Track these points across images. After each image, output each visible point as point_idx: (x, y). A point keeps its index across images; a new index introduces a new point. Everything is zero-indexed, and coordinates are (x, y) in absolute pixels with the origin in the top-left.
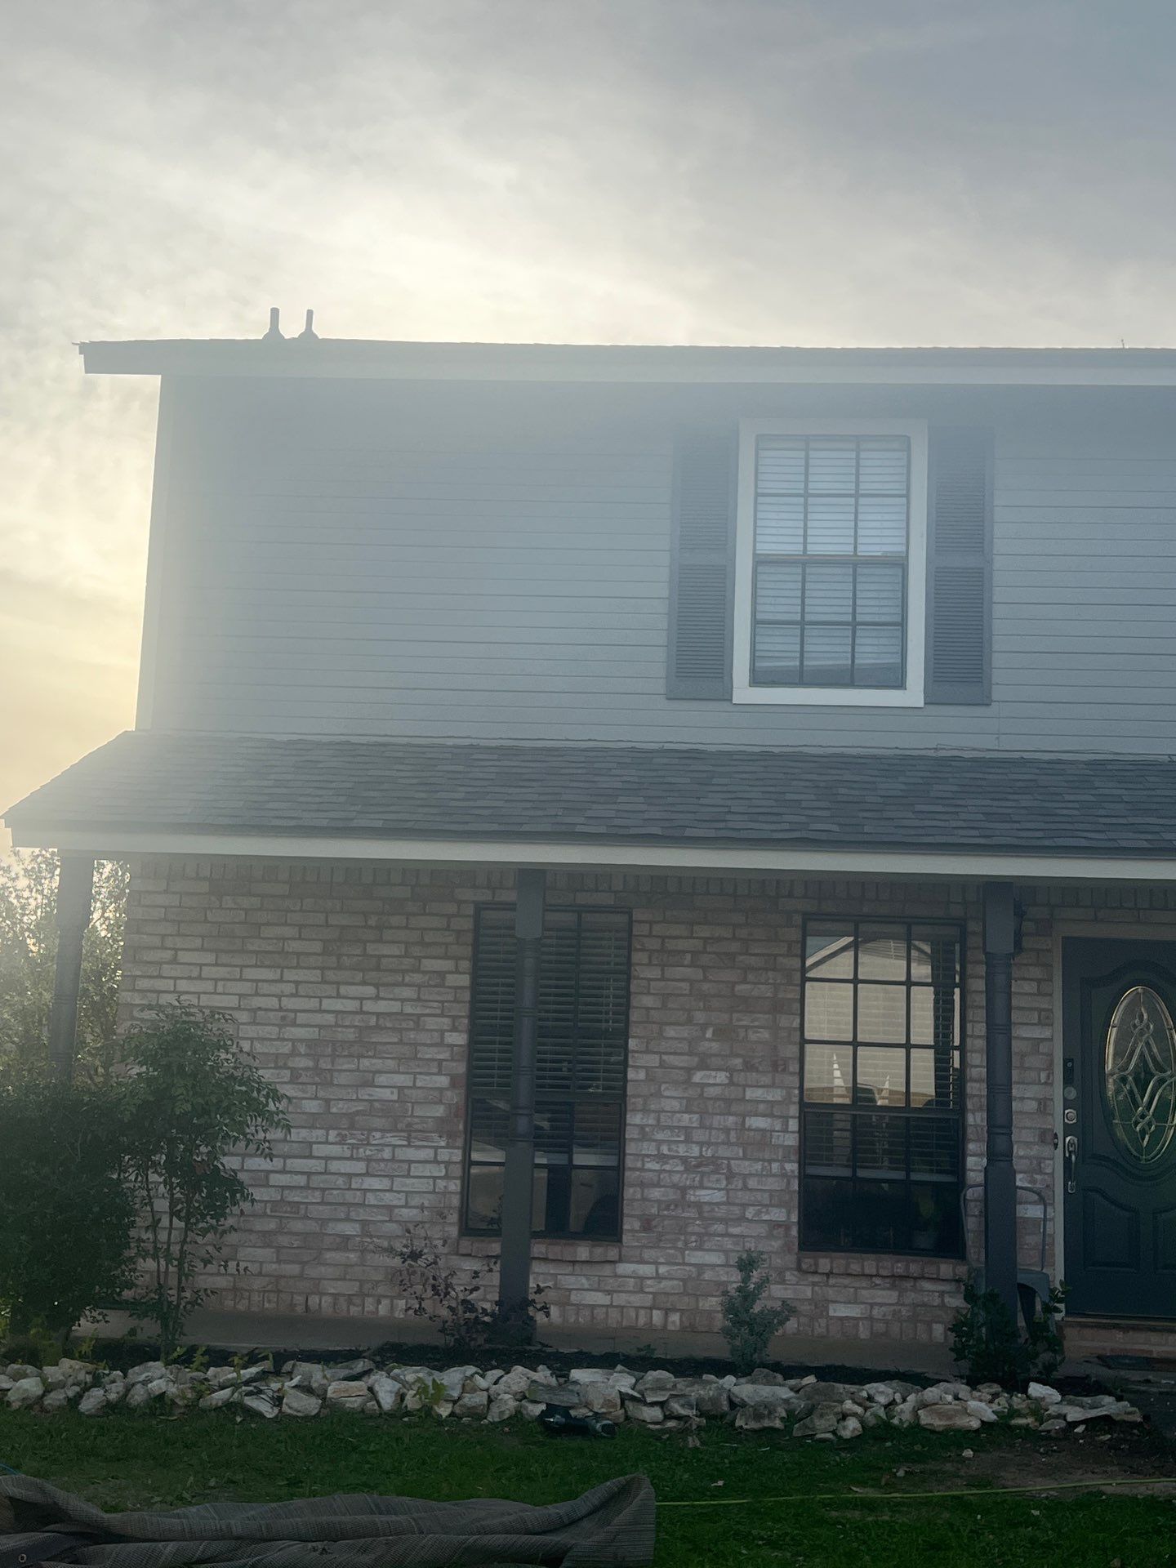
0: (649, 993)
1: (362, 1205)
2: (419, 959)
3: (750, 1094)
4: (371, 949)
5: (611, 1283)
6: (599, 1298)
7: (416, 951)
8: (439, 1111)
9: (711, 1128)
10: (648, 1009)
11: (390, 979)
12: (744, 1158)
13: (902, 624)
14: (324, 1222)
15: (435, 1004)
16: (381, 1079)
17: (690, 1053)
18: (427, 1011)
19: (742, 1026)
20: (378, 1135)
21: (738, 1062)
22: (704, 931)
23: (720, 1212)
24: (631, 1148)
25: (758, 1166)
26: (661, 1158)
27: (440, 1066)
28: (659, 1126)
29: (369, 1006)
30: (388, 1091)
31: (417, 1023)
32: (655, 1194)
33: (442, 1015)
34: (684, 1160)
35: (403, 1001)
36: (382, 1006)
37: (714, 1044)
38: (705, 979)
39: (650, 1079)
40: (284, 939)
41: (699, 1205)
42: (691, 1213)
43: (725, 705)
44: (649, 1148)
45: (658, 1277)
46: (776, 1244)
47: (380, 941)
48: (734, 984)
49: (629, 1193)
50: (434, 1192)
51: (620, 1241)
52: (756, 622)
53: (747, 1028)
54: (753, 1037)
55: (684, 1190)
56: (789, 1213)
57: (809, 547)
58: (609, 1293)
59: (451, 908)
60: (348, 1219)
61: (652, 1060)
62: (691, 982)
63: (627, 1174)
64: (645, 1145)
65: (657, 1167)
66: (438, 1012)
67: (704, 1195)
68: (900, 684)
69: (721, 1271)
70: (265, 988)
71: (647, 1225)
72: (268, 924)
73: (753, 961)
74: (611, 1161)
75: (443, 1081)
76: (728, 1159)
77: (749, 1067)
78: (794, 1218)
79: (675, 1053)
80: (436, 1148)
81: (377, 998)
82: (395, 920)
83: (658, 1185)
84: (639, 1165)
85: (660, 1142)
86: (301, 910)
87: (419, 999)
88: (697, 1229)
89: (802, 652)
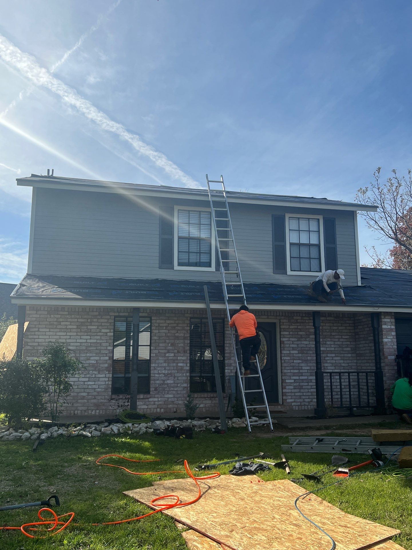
0: (156, 336)
1: (88, 388)
2: (101, 329)
3: (179, 358)
4: (89, 327)
5: (148, 403)
6: (146, 407)
7: (100, 327)
8: (106, 365)
9: (170, 366)
10: (156, 340)
11: (94, 334)
12: (178, 373)
13: (210, 253)
14: (78, 393)
15: (105, 340)
16: (92, 358)
17: (165, 350)
18: (103, 342)
19: (177, 343)
20: (91, 371)
21: (176, 351)
22: (168, 322)
23: (172, 385)
24: (152, 372)
25: (181, 374)
26: (159, 374)
27: (106, 355)
28: (158, 367)
29: (88, 341)
30: (94, 361)
31: (101, 345)
32: (158, 382)
33: (107, 343)
34: (164, 374)
35: (97, 339)
36: (92, 341)
37: (171, 347)
38: (169, 333)
39: (156, 356)
40: (67, 325)
41: (168, 384)
42: (166, 386)
43: (172, 270)
44: (156, 372)
45: (158, 401)
46: (185, 392)
47: (91, 325)
48: (175, 333)
49: (152, 382)
50: (105, 384)
51: (149, 393)
52: (179, 252)
53: (178, 343)
54: (179, 345)
55: (164, 381)
56: (187, 385)
57: (190, 235)
58: (147, 405)
59: (108, 317)
60: (84, 392)
61: (157, 351)
62: (166, 333)
63: (151, 378)
64: (155, 371)
65: (158, 376)
66: (106, 342)
67: (169, 382)
68: (210, 266)
69: (173, 398)
70: (62, 337)
71: (156, 389)
72: (63, 321)
73: (179, 328)
74: (147, 375)
75: (107, 358)
76: (174, 373)
77: (178, 352)
78: (189, 386)
79: (162, 350)
80: (106, 374)
81: (91, 339)
82: (95, 320)
83: (157, 380)
84: (154, 376)
85: (159, 370)
86: (71, 318)
87: (101, 339)
88: (167, 390)
89: (189, 259)
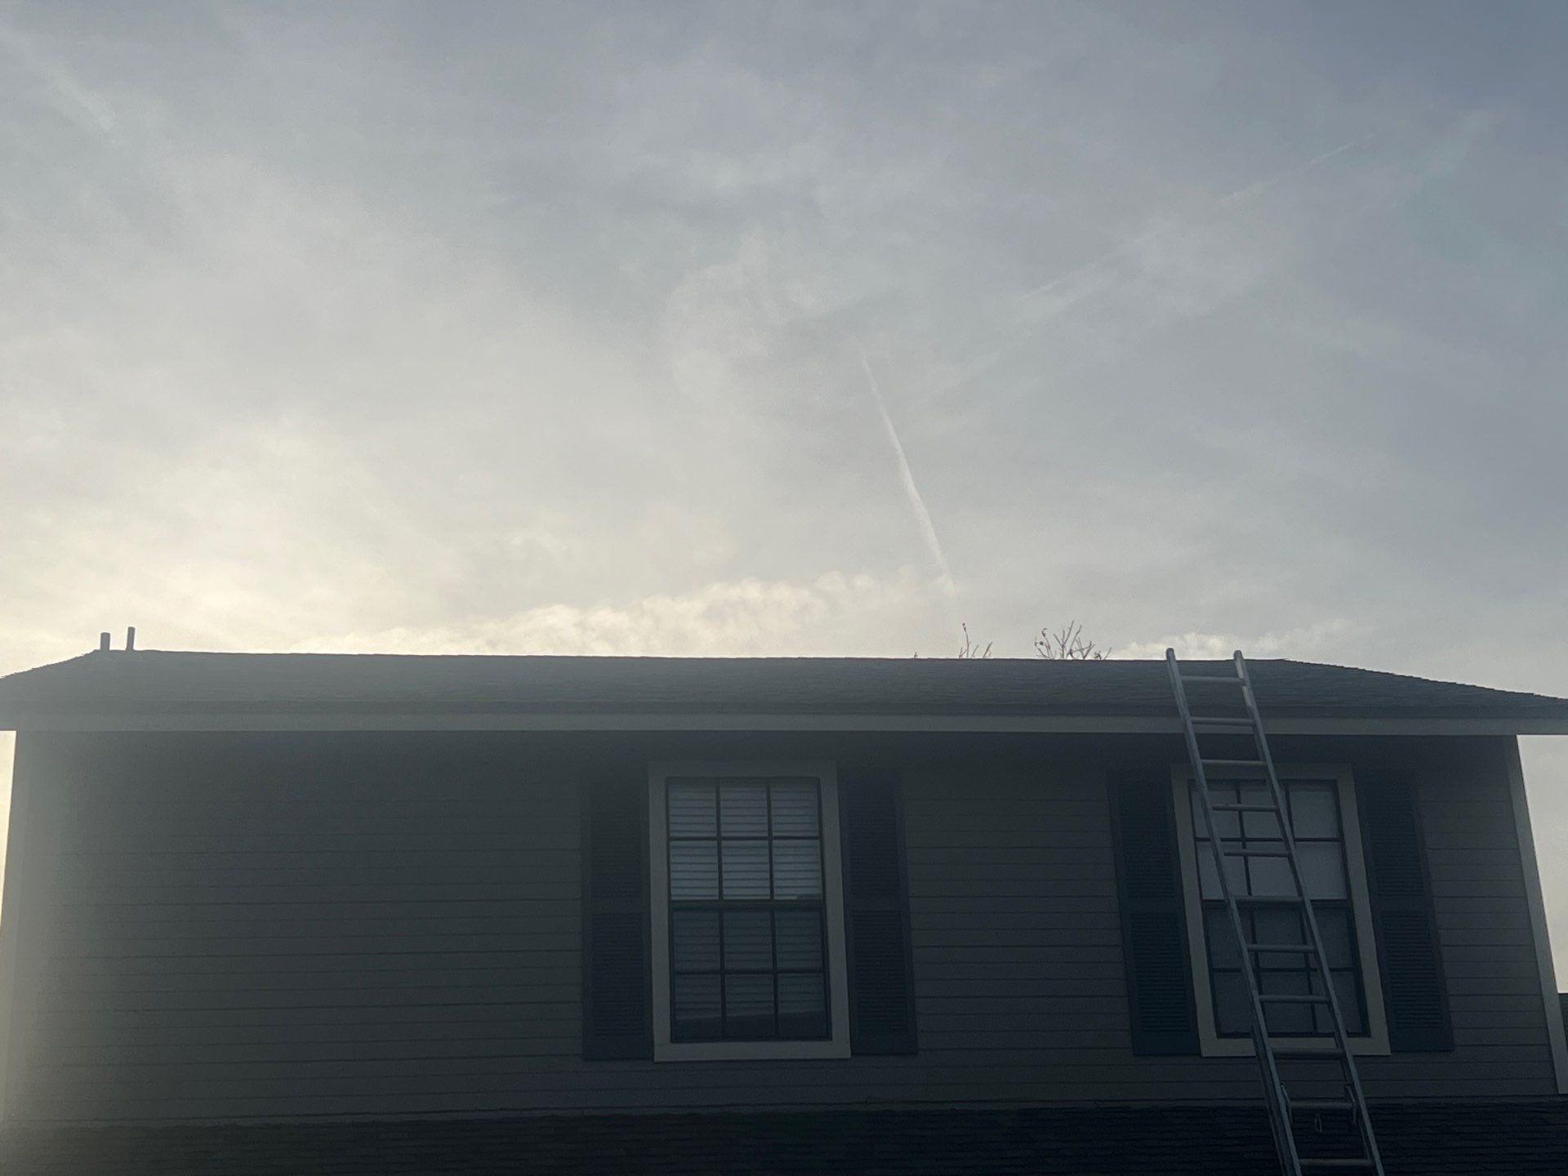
13: (824, 971)
43: (646, 1064)
52: (674, 973)
57: (725, 892)
68: (826, 1036)
89: (723, 1004)
